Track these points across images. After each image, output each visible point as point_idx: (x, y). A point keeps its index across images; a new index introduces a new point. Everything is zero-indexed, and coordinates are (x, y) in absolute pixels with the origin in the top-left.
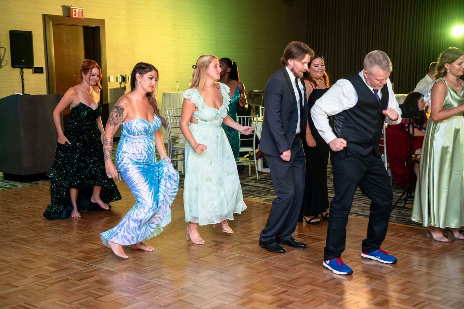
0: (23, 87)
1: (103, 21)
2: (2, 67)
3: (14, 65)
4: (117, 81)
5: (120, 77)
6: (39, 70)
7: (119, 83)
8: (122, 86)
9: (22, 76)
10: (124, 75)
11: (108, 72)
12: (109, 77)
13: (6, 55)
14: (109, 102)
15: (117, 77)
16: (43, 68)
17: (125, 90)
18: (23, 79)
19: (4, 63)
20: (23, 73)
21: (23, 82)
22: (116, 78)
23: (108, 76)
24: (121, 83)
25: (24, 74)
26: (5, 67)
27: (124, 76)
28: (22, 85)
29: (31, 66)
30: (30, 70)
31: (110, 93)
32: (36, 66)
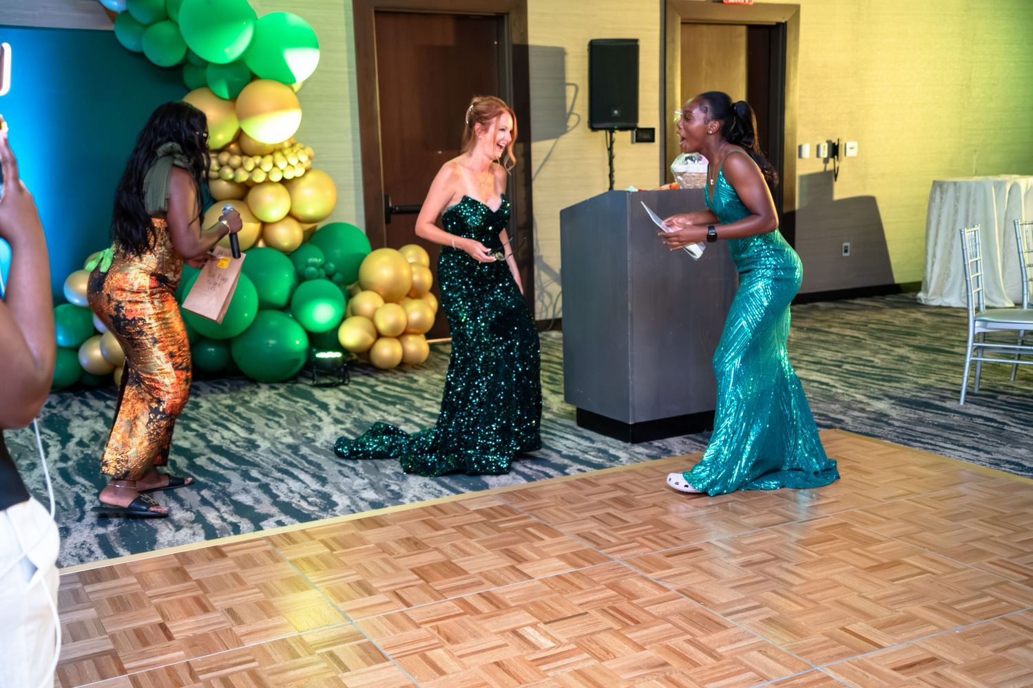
0: (611, 176)
1: (796, 9)
2: (569, 129)
3: (594, 125)
4: (818, 156)
5: (826, 145)
6: (645, 136)
7: (822, 160)
8: (830, 166)
9: (610, 149)
10: (835, 141)
11: (798, 134)
12: (800, 147)
13: (578, 102)
14: (797, 206)
15: (818, 147)
16: (653, 130)
17: (836, 176)
18: (611, 158)
19: (572, 121)
20: (612, 142)
21: (611, 164)
22: (815, 148)
23: (798, 144)
24: (826, 161)
25: (615, 145)
26: (575, 131)
27: (834, 144)
28: (608, 172)
29: (631, 125)
30: (629, 133)
31: (801, 186)
32: (642, 124)
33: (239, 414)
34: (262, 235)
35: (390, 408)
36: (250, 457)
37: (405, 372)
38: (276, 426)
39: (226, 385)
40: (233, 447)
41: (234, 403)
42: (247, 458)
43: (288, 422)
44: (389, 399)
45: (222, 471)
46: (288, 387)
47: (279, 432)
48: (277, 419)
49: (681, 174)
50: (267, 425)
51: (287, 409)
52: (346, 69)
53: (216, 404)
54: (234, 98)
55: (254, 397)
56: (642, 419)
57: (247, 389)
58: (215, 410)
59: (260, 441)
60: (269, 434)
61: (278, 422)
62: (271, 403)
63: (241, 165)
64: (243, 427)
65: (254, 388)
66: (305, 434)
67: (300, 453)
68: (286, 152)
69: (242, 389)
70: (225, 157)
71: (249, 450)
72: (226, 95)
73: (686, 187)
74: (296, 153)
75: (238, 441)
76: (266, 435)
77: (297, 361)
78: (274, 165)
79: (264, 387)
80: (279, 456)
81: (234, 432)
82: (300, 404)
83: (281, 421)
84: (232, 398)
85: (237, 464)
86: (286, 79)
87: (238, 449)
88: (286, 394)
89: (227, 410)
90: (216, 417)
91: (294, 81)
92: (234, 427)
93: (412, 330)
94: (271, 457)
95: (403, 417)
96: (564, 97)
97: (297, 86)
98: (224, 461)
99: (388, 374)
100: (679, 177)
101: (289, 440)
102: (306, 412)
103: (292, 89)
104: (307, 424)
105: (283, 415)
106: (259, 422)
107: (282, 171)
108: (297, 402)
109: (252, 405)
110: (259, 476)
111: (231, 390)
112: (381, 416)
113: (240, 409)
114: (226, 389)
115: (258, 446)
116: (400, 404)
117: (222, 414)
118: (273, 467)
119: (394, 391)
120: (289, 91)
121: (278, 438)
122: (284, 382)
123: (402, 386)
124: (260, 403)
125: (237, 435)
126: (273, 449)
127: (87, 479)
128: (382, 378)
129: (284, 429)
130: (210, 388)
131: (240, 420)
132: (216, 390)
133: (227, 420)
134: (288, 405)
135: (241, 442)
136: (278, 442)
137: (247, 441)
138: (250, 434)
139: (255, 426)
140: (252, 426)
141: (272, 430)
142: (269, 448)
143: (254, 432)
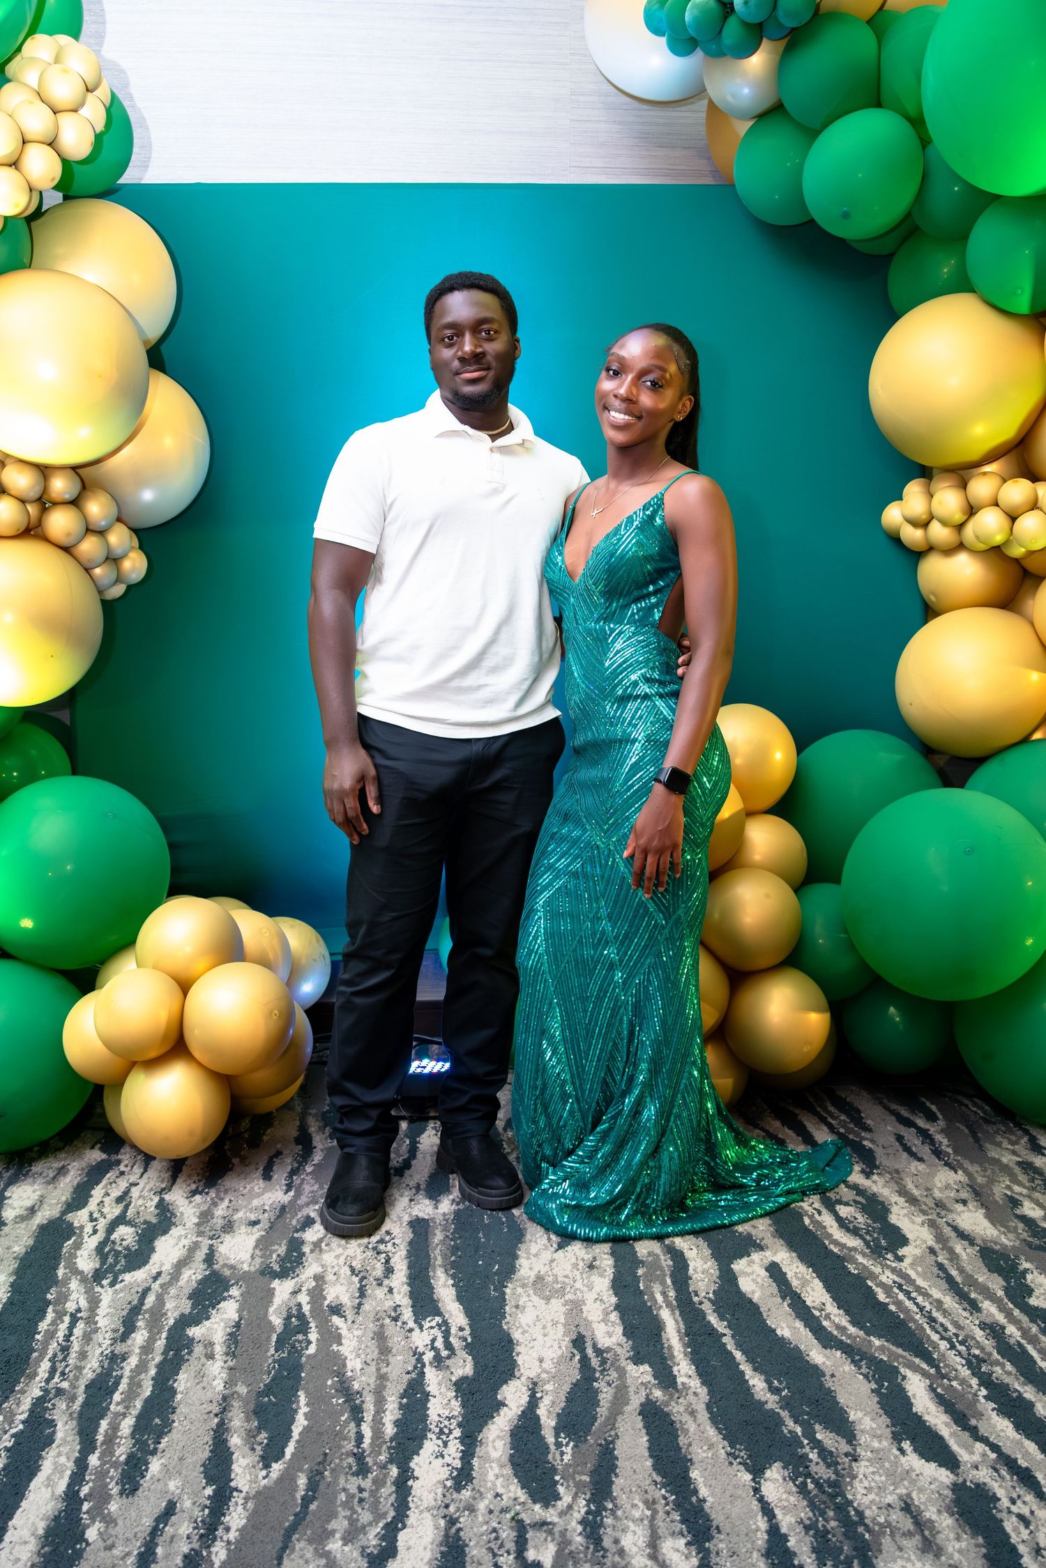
36: (887, 1289)
38: (925, 1151)
42: (882, 1297)
43: (954, 1140)
45: (817, 1356)
48: (921, 1123)
50: (900, 1139)
59: (900, 1216)
60: (917, 1185)
66: (1014, 1202)
67: (1033, 1301)
71: (877, 1252)
76: (910, 1186)
80: (974, 1307)
83: (932, 1129)
85: (854, 1323)
87: (846, 1239)
94: (949, 1301)
98: (816, 1294)
101: (980, 1223)
104: (1007, 1159)
110: (938, 1420)
115: (904, 1241)
118: (969, 1364)
121: (939, 1204)
127: (460, 1298)
129: (952, 1167)
135: (847, 1204)
136: (949, 1224)
137: (863, 1201)
138: (868, 1175)
139: (872, 1141)
140: (867, 1139)
141: (921, 1167)
142: (932, 1251)
143: (877, 1167)
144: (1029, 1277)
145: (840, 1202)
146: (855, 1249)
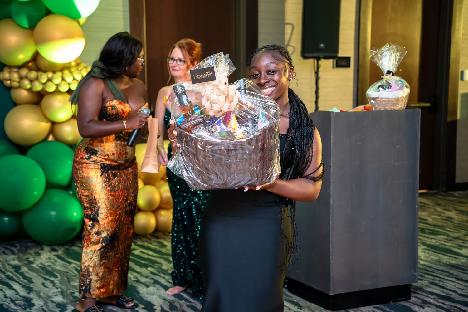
0: (317, 92)
3: (305, 54)
6: (343, 63)
9: (317, 73)
11: (461, 62)
12: (462, 73)
13: (294, 37)
14: (459, 117)
16: (348, 59)
18: (317, 79)
20: (318, 67)
21: (317, 84)
23: (460, 70)
25: (320, 70)
28: (314, 89)
29: (333, 55)
30: (331, 61)
31: (462, 102)
32: (341, 54)
33: (22, 274)
34: (52, 131)
35: (143, 270)
37: (157, 238)
38: (51, 285)
39: (16, 247)
40: (12, 305)
41: (20, 264)
43: (61, 282)
44: (143, 262)
46: (66, 249)
47: (53, 291)
48: (52, 279)
49: (374, 99)
50: (43, 284)
51: (62, 269)
52: (121, 9)
53: (6, 264)
54: (32, 27)
55: (37, 258)
56: (341, 291)
57: (32, 252)
58: (3, 270)
60: (44, 294)
61: (52, 282)
62: (50, 264)
63: (37, 79)
64: (23, 286)
65: (38, 250)
66: (74, 293)
68: (73, 70)
69: (29, 251)
70: (24, 72)
71: (24, 309)
72: (26, 25)
73: (378, 109)
74: (80, 71)
75: (17, 300)
76: (42, 294)
77: (74, 229)
78: (63, 79)
79: (47, 248)
81: (15, 290)
82: (73, 265)
83: (56, 281)
84: (19, 259)
86: (74, 16)
87: (16, 308)
88: (63, 256)
89: (13, 270)
90: (3, 276)
91: (80, 16)
92: (16, 286)
93: (164, 206)
95: (152, 279)
96: (283, 33)
97: (82, 21)
99: (144, 239)
100: (372, 101)
101: (59, 299)
102: (76, 273)
103: (79, 23)
105: (58, 275)
106: (37, 281)
107: (69, 84)
108: (70, 263)
109: (34, 265)
111: (20, 251)
112: (136, 277)
113: (24, 269)
114: (16, 250)
115: (33, 305)
116: (151, 267)
117: (9, 273)
119: (148, 254)
120: (76, 24)
121: (50, 297)
122: (63, 245)
123: (154, 251)
124: (41, 264)
125: (17, 293)
126: (44, 307)
128: (139, 243)
129: (57, 288)
130: (3, 249)
131: (22, 279)
132: (7, 251)
133: (12, 279)
134: (64, 266)
135: (20, 301)
136: (50, 300)
137: (25, 299)
138: (28, 293)
139: (33, 285)
140: (32, 285)
141: (47, 289)
142: (42, 306)
143: (32, 291)
144: (68, 307)
145: (16, 300)
146: (18, 309)
